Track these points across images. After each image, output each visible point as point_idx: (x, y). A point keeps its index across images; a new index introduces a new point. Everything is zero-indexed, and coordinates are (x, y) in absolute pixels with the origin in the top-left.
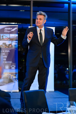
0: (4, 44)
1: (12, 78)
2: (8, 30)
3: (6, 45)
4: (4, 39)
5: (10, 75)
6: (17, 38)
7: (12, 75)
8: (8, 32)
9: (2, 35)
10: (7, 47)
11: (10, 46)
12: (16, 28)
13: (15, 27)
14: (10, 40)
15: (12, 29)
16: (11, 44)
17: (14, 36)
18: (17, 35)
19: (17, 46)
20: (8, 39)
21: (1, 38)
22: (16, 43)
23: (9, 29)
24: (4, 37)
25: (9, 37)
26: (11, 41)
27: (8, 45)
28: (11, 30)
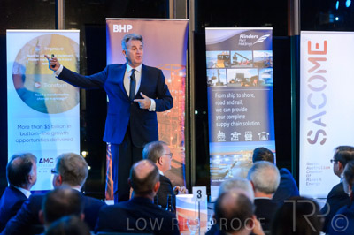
0: (239, 76)
2: (248, 40)
3: (244, 80)
4: (240, 64)
6: (272, 59)
8: (248, 46)
10: (246, 85)
12: (268, 36)
13: (264, 34)
14: (253, 67)
15: (257, 37)
16: (257, 77)
17: (263, 56)
18: (270, 54)
19: (272, 81)
20: (248, 64)
22: (269, 73)
23: (251, 37)
24: (239, 59)
25: (250, 59)
26: (256, 70)
28: (256, 39)
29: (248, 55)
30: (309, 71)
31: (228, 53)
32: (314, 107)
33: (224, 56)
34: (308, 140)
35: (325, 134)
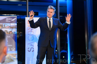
1: (13, 58)
2: (9, 20)
3: (7, 32)
4: (6, 27)
5: (11, 55)
6: (16, 26)
7: (12, 56)
8: (9, 22)
9: (4, 24)
10: (8, 34)
11: (11, 32)
12: (15, 19)
14: (10, 28)
15: (12, 19)
16: (11, 31)
17: (14, 25)
18: (16, 24)
19: (16, 33)
20: (9, 27)
21: (3, 26)
22: (16, 30)
23: (10, 19)
25: (10, 26)
26: (11, 29)
27: (9, 32)
29: (9, 25)
30: (28, 29)
31: (2, 24)
32: (30, 40)
33: (1, 25)
34: (28, 51)
35: (33, 49)
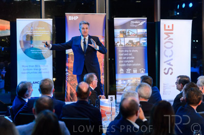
0: (130, 41)
2: (135, 24)
3: (133, 43)
4: (131, 35)
6: (146, 33)
8: (135, 27)
9: (127, 30)
10: (134, 46)
11: (138, 44)
13: (143, 21)
15: (139, 22)
16: (139, 42)
17: (142, 31)
18: (146, 30)
19: (146, 44)
20: (135, 36)
21: (127, 34)
22: (145, 40)
23: (136, 22)
24: (130, 33)
25: (136, 33)
28: (139, 24)
29: (135, 31)
30: (165, 39)
31: (125, 30)
32: (167, 56)
33: (123, 32)
34: (164, 72)
35: (172, 70)
